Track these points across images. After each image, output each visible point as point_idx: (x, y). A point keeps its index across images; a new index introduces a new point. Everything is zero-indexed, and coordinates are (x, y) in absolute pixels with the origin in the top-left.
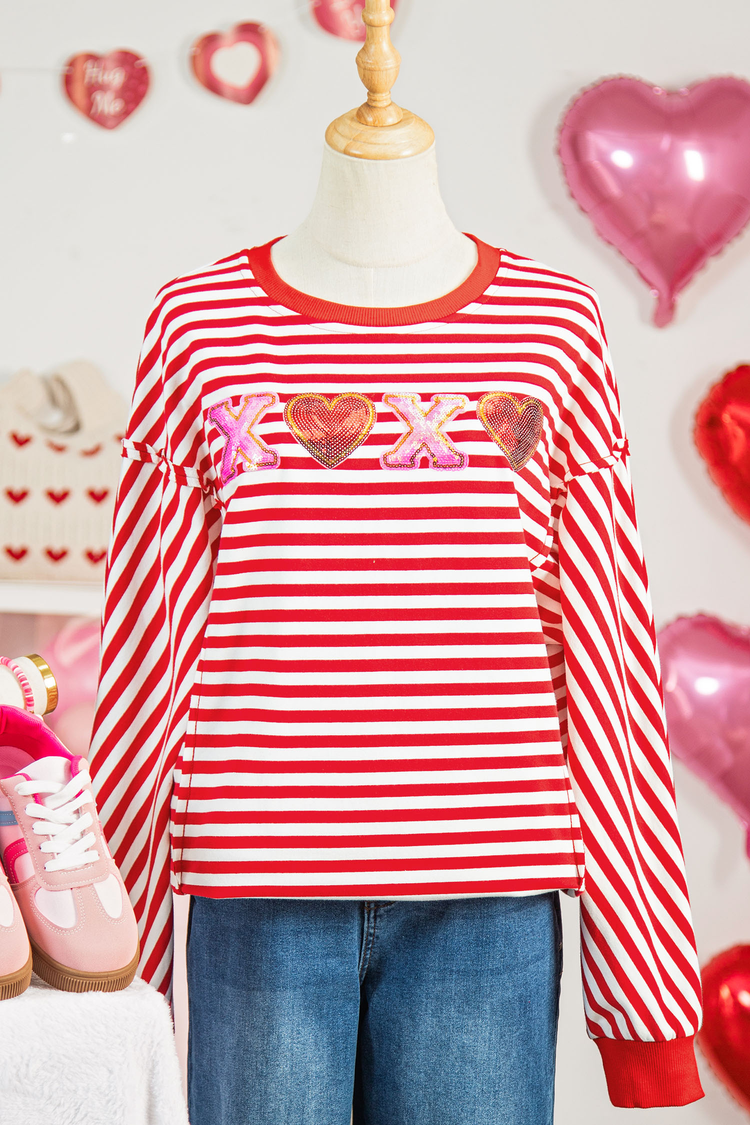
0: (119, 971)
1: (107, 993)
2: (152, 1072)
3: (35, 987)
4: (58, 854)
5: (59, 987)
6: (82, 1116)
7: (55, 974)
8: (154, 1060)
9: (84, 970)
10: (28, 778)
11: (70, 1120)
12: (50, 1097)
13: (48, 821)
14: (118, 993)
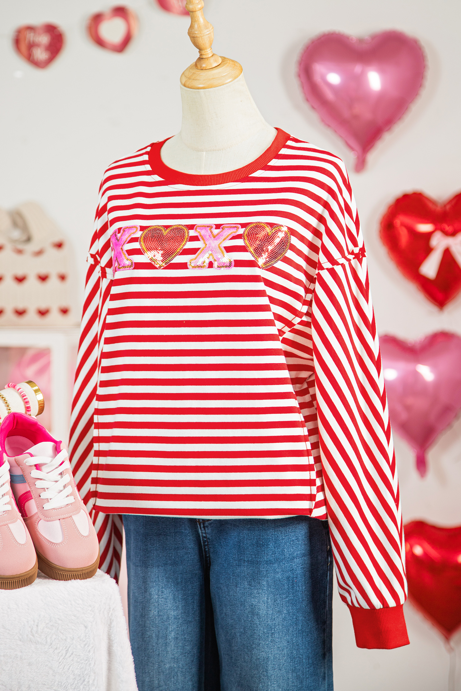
0: (89, 567)
1: (82, 580)
2: (110, 626)
3: (40, 578)
4: (50, 499)
5: (54, 578)
6: (70, 655)
7: (51, 570)
8: (111, 619)
9: (68, 567)
10: (32, 455)
11: (63, 657)
12: (51, 644)
13: (44, 480)
14: (88, 580)
